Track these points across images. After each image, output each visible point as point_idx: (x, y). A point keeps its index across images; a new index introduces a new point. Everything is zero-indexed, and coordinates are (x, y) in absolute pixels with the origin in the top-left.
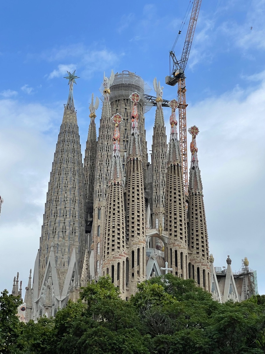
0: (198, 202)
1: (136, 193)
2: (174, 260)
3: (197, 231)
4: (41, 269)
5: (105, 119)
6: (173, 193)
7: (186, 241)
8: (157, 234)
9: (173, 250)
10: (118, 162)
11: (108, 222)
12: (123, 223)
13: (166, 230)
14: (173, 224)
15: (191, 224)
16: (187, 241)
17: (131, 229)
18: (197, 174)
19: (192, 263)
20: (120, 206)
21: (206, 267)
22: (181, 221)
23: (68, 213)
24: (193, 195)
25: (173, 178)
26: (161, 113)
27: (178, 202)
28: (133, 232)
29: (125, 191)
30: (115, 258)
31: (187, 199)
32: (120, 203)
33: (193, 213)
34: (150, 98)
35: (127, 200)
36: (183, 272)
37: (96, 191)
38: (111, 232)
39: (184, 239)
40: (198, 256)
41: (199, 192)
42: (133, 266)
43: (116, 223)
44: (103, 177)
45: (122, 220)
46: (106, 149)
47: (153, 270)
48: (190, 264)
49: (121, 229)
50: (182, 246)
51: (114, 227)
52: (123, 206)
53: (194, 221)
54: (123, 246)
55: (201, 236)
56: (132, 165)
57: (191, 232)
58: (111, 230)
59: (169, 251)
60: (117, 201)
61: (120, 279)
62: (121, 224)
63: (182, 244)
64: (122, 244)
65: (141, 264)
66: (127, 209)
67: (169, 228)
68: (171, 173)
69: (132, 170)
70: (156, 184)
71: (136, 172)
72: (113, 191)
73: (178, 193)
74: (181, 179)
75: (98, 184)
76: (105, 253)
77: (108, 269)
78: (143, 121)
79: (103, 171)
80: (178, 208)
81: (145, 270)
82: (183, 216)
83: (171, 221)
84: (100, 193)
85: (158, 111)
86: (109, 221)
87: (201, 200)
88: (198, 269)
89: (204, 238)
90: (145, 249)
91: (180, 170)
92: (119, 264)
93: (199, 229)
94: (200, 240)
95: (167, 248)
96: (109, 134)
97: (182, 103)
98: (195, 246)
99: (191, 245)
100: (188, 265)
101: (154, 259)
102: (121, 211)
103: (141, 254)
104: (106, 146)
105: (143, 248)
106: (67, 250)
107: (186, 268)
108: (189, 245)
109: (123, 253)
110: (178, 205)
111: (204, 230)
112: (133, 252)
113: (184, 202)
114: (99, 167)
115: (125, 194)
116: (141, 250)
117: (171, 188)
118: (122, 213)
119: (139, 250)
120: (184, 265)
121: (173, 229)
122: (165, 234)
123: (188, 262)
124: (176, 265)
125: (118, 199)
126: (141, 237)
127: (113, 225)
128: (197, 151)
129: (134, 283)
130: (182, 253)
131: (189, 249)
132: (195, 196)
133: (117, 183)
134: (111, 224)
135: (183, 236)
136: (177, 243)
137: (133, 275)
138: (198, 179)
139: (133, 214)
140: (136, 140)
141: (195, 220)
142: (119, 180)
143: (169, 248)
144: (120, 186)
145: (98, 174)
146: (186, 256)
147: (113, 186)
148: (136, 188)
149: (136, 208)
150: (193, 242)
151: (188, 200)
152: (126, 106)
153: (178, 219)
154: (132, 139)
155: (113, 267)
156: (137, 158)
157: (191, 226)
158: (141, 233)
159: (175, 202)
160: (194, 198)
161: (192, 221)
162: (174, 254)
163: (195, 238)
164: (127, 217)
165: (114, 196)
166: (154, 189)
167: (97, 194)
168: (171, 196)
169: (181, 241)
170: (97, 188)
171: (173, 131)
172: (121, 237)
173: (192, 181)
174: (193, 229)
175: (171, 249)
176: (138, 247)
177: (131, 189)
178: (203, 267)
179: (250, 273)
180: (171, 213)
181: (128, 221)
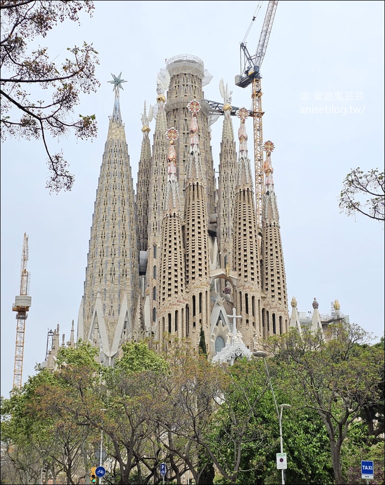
0: (273, 235)
1: (197, 225)
2: (244, 305)
3: (272, 270)
4: (86, 319)
5: (160, 133)
6: (242, 224)
7: (258, 282)
8: (223, 274)
9: (243, 294)
10: (174, 188)
11: (163, 261)
12: (181, 263)
13: (235, 269)
14: (242, 262)
15: (265, 261)
16: (260, 283)
17: (191, 270)
18: (272, 200)
19: (267, 309)
20: (178, 242)
21: (283, 313)
22: (252, 258)
23: (117, 252)
24: (267, 226)
25: (242, 207)
26: (229, 124)
27: (248, 235)
28: (193, 273)
29: (184, 224)
30: (172, 305)
31: (260, 231)
32: (178, 238)
33: (267, 248)
34: (216, 105)
35: (186, 234)
36: (255, 319)
37: (150, 224)
38: (167, 274)
39: (256, 280)
40: (273, 299)
41: (274, 223)
42: (194, 314)
43: (173, 263)
44: (159, 206)
45: (180, 259)
46: (161, 172)
47: (220, 318)
48: (263, 310)
49: (179, 271)
50: (254, 289)
51: (170, 268)
52: (181, 243)
53: (269, 259)
54: (182, 290)
55: (276, 275)
56: (192, 191)
57: (265, 271)
58: (167, 271)
59: (239, 295)
60: (173, 236)
61: (179, 330)
62: (179, 265)
63: (253, 287)
64: (180, 288)
65: (204, 311)
66: (185, 246)
67: (238, 267)
68: (240, 199)
69: (191, 197)
70: (225, 213)
71: (196, 200)
72: (169, 224)
73: (248, 225)
74: (251, 207)
75: (153, 215)
76: (160, 300)
77: (164, 318)
78: (208, 135)
79: (159, 199)
80: (248, 243)
81: (209, 318)
82: (255, 252)
83: (240, 259)
84: (155, 227)
85: (226, 122)
86: (165, 260)
87: (277, 232)
88: (274, 315)
89: (281, 278)
90: (208, 293)
91: (250, 197)
92: (176, 312)
93: (275, 268)
94: (276, 281)
95: (236, 291)
96: (165, 153)
97: (257, 111)
98: (270, 289)
99: (265, 287)
100: (261, 311)
101: (221, 305)
102: (178, 248)
103: (204, 299)
104: (161, 168)
105: (206, 292)
106: (117, 296)
107: (259, 314)
108: (262, 287)
109: (181, 298)
110: (248, 240)
111: (281, 269)
112: (194, 297)
113: (256, 236)
114: (153, 195)
115: (183, 227)
116: (204, 295)
117: (240, 218)
118: (180, 251)
119: (201, 294)
120: (257, 312)
121: (243, 269)
122: (233, 275)
123: (262, 307)
124: (247, 312)
125: (175, 233)
126: (203, 279)
127: (170, 266)
128: (272, 173)
129: (196, 333)
130: (253, 297)
131: (263, 291)
132: (269, 227)
133: (173, 215)
134: (167, 264)
135: (255, 277)
136: (247, 285)
137: (194, 324)
138: (273, 206)
139: (193, 251)
140: (197, 160)
141: (269, 257)
142: (175, 211)
143: (238, 292)
144: (176, 218)
145: (153, 203)
146: (259, 300)
147: (169, 218)
148: (197, 220)
149: (197, 244)
150: (267, 284)
151: (262, 233)
152: (186, 116)
153: (249, 256)
154: (191, 159)
155: (170, 315)
156: (197, 183)
157: (264, 264)
158: (203, 274)
159: (245, 235)
160: (269, 230)
161: (266, 258)
162: (244, 299)
163: (270, 278)
164: (186, 255)
165: (170, 230)
166: (222, 220)
167: (152, 227)
168: (240, 228)
169: (253, 282)
170: (151, 220)
171: (242, 147)
172: (179, 280)
173: (266, 209)
174: (267, 268)
175: (240, 293)
176: (200, 292)
177: (191, 221)
178: (279, 313)
179: (341, 319)
180: (240, 249)
181: (188, 260)
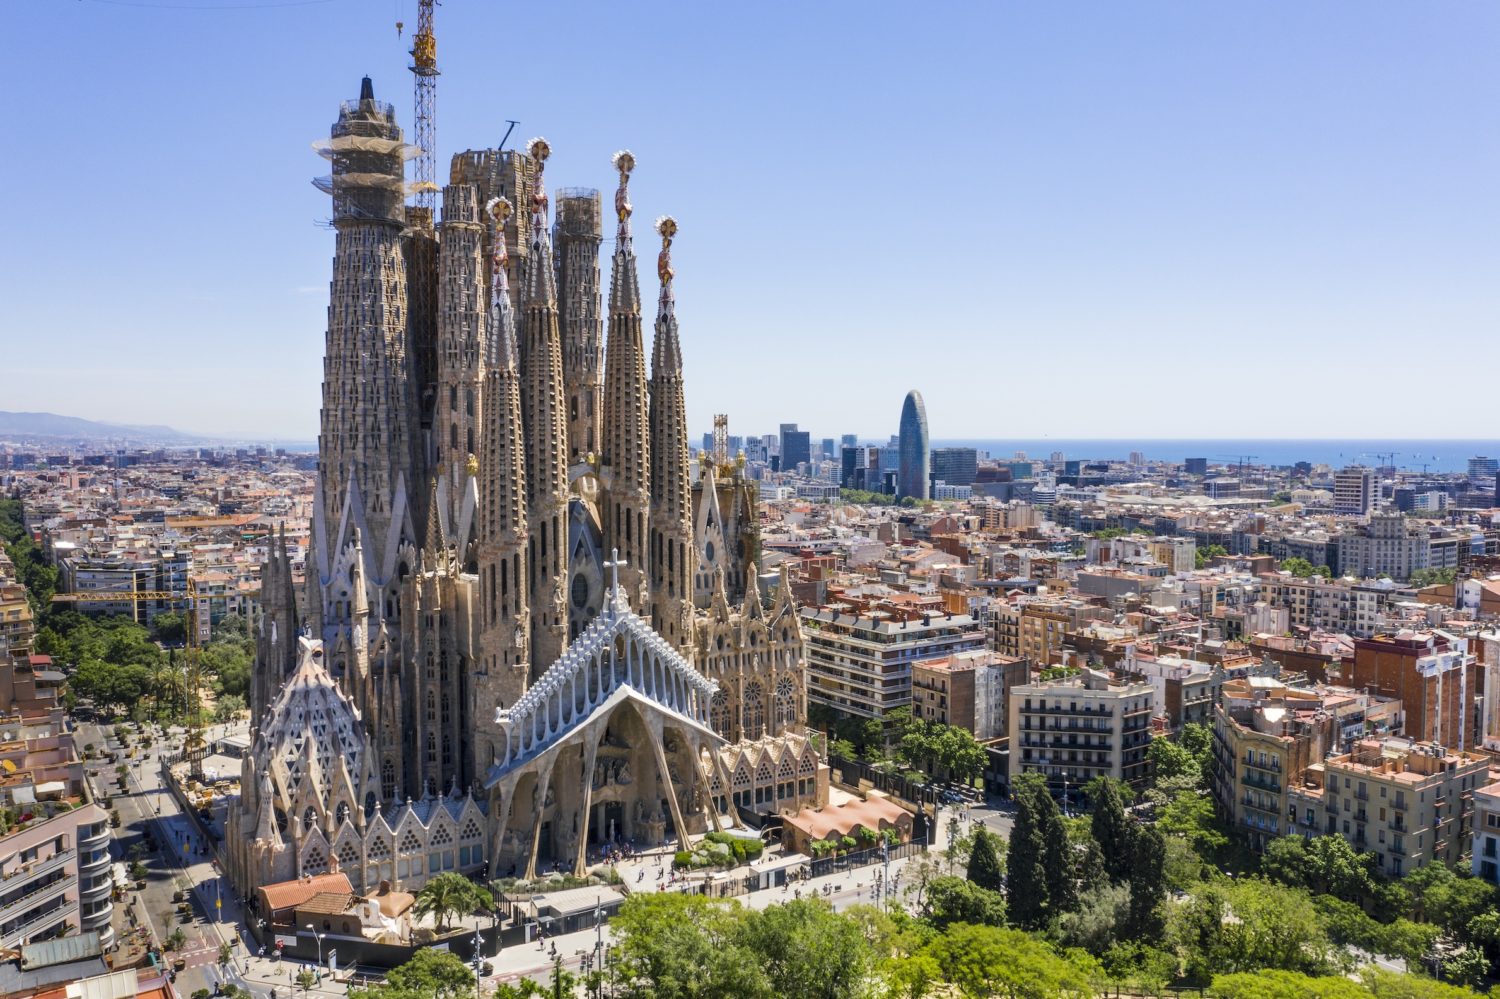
2: (624, 528)
9: (623, 508)
13: (608, 461)
17: (537, 474)
18: (673, 333)
19: (659, 530)
20: (516, 426)
21: (686, 539)
22: (639, 446)
24: (663, 381)
25: (623, 348)
27: (634, 404)
28: (543, 481)
30: (508, 545)
32: (515, 420)
33: (662, 423)
36: (641, 551)
37: (443, 342)
38: (497, 487)
39: (645, 484)
40: (671, 515)
41: (676, 379)
42: (544, 553)
43: (508, 467)
45: (521, 459)
47: (580, 545)
48: (654, 530)
49: (519, 481)
50: (640, 500)
51: (502, 475)
53: (665, 441)
55: (677, 473)
56: (537, 324)
58: (498, 482)
59: (614, 509)
60: (507, 416)
61: (520, 587)
62: (519, 470)
63: (640, 496)
64: (521, 512)
66: (528, 431)
67: (614, 459)
68: (620, 334)
71: (546, 343)
72: (498, 391)
73: (634, 385)
74: (640, 350)
75: (449, 329)
77: (493, 567)
80: (634, 420)
82: (644, 434)
83: (618, 445)
84: (453, 351)
86: (493, 461)
87: (680, 395)
88: (671, 541)
89: (685, 478)
90: (567, 515)
91: (637, 330)
92: (516, 556)
93: (675, 459)
95: (610, 500)
98: (666, 496)
99: (658, 494)
100: (651, 534)
101: (583, 521)
102: (517, 439)
103: (560, 528)
105: (564, 511)
107: (648, 542)
108: (653, 496)
110: (634, 412)
112: (544, 525)
116: (561, 520)
118: (520, 442)
121: (624, 464)
123: (652, 526)
124: (629, 539)
125: (511, 411)
128: (671, 277)
129: (548, 588)
130: (640, 515)
131: (654, 503)
132: (667, 386)
133: (505, 373)
134: (497, 470)
135: (644, 478)
136: (631, 494)
137: (544, 569)
138: (674, 346)
139: (542, 440)
142: (510, 366)
143: (614, 503)
148: (547, 381)
149: (548, 426)
150: (661, 488)
153: (635, 443)
154: (535, 258)
155: (504, 562)
157: (658, 452)
158: (559, 480)
159: (628, 403)
160: (665, 388)
161: (661, 441)
162: (624, 517)
163: (666, 477)
164: (529, 448)
165: (501, 405)
167: (448, 351)
170: (445, 338)
173: (662, 349)
174: (662, 458)
175: (618, 506)
177: (536, 383)
178: (680, 537)
